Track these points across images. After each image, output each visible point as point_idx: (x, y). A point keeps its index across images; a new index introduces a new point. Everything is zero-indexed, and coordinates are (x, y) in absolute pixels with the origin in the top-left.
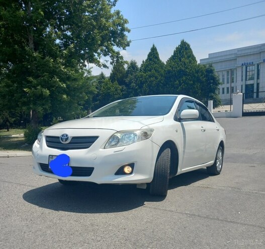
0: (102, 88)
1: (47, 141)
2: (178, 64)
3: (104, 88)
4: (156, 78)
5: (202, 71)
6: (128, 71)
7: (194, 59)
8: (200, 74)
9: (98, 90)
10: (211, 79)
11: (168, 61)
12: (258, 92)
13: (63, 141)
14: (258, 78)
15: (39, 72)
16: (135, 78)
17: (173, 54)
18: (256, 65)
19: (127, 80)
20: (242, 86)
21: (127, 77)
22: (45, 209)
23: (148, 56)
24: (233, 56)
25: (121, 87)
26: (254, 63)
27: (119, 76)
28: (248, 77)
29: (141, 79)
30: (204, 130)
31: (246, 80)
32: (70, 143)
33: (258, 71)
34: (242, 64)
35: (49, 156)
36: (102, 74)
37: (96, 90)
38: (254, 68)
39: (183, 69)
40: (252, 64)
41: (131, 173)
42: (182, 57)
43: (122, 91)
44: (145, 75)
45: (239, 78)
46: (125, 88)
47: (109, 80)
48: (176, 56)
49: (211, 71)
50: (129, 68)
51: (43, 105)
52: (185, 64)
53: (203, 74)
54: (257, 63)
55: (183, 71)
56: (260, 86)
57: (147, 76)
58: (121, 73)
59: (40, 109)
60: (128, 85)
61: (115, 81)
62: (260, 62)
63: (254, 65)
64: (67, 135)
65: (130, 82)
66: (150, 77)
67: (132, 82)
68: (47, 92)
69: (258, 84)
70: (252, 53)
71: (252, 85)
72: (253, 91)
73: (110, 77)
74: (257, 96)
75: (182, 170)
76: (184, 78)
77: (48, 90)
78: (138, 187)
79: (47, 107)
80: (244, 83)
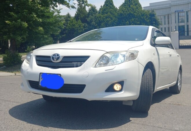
0: (68, 24)
1: (37, 60)
2: (128, 9)
3: (70, 25)
4: (111, 19)
5: (146, 15)
6: (89, 12)
7: (140, 6)
8: (145, 17)
9: (65, 26)
10: (154, 21)
11: (120, 6)
12: (188, 31)
13: (54, 60)
14: (187, 21)
15: (19, 9)
16: (95, 18)
17: (124, 2)
18: (186, 12)
19: (88, 19)
20: (176, 26)
21: (88, 17)
22: (34, 125)
23: (105, 2)
24: (168, 5)
25: (83, 24)
26: (184, 11)
27: (82, 16)
28: (180, 21)
29: (99, 19)
30: (171, 55)
31: (179, 22)
32: (61, 62)
33: (187, 16)
34: (175, 11)
35: (40, 73)
36: (68, 14)
37: (64, 26)
38: (184, 14)
39: (132, 13)
40: (183, 11)
41: (121, 90)
42: (131, 4)
43: (84, 27)
44: (103, 16)
45: (173, 21)
46: (87, 25)
47: (74, 19)
48: (126, 4)
49: (153, 15)
50: (90, 10)
51: (22, 35)
52: (133, 9)
53: (147, 17)
54: (187, 10)
55: (132, 14)
56: (190, 27)
57: (105, 17)
58: (84, 14)
59: (19, 38)
60: (89, 23)
61: (79, 20)
62: (189, 10)
63: (184, 12)
64: (58, 55)
65: (91, 21)
66: (107, 17)
67: (93, 21)
68: (26, 25)
69: (188, 26)
70: (182, 4)
71: (183, 27)
72: (184, 31)
73: (75, 16)
74: (188, 34)
75: (158, 88)
76: (133, 20)
77: (26, 23)
78: (124, 104)
79: (25, 37)
80: (177, 25)
